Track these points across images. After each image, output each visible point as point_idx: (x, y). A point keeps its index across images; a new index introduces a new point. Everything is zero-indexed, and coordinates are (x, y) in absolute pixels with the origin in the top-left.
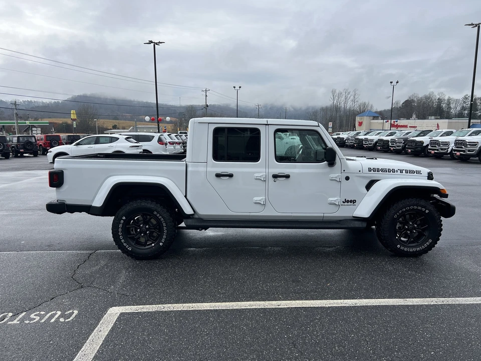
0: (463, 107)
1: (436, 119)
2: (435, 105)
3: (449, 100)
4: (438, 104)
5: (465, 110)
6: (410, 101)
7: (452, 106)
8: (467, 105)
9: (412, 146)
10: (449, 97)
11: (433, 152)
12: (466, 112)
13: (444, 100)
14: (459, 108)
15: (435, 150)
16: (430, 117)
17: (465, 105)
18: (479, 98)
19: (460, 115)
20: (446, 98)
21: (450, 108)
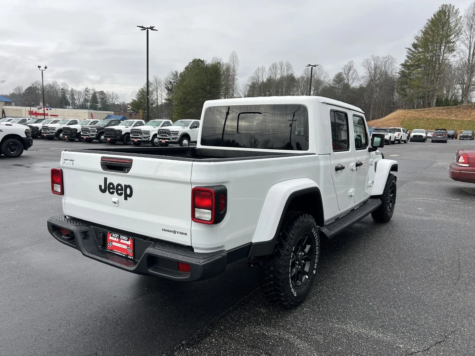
0: (85, 99)
1: (74, 108)
2: (60, 95)
3: (72, 91)
4: (62, 95)
5: (87, 102)
6: (34, 88)
7: (76, 97)
8: (89, 97)
9: (67, 133)
10: (72, 89)
11: (85, 137)
12: (89, 104)
13: (68, 90)
14: (82, 100)
15: (87, 135)
16: (67, 107)
17: (86, 97)
18: (98, 92)
19: (83, 107)
20: (70, 89)
21: (74, 98)
